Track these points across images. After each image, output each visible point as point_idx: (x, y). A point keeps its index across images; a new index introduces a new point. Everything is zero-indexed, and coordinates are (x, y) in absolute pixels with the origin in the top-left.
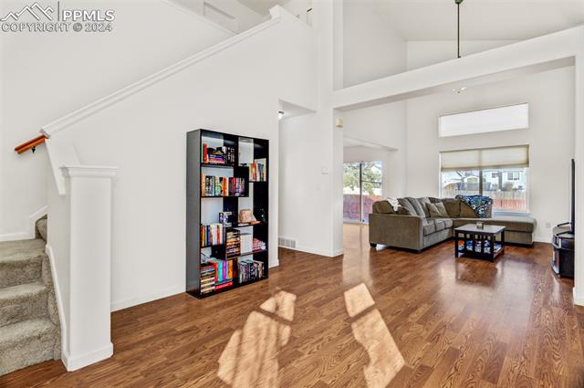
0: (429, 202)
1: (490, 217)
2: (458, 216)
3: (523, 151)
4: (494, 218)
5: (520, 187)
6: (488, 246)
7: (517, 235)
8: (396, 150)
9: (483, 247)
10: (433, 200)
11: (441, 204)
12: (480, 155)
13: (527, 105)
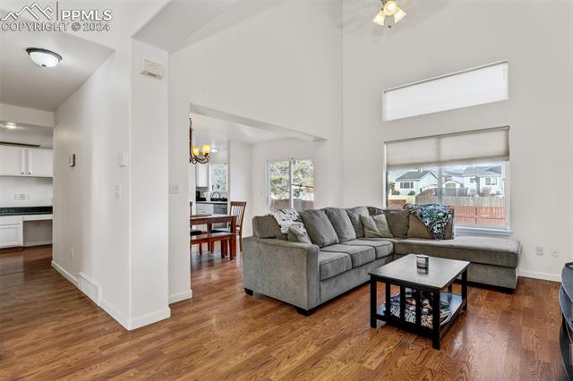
0: (366, 214)
1: (451, 237)
2: (406, 236)
3: (500, 135)
4: (458, 241)
5: (498, 193)
6: (430, 313)
7: (490, 271)
8: (325, 140)
9: (419, 313)
10: (373, 211)
11: (383, 216)
12: (439, 144)
13: (506, 66)
